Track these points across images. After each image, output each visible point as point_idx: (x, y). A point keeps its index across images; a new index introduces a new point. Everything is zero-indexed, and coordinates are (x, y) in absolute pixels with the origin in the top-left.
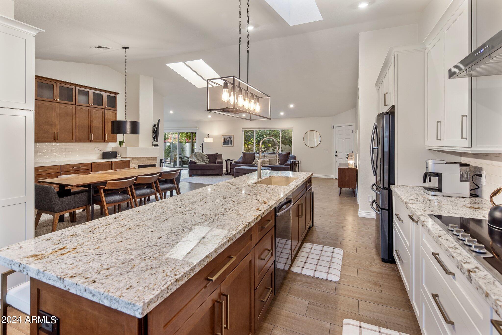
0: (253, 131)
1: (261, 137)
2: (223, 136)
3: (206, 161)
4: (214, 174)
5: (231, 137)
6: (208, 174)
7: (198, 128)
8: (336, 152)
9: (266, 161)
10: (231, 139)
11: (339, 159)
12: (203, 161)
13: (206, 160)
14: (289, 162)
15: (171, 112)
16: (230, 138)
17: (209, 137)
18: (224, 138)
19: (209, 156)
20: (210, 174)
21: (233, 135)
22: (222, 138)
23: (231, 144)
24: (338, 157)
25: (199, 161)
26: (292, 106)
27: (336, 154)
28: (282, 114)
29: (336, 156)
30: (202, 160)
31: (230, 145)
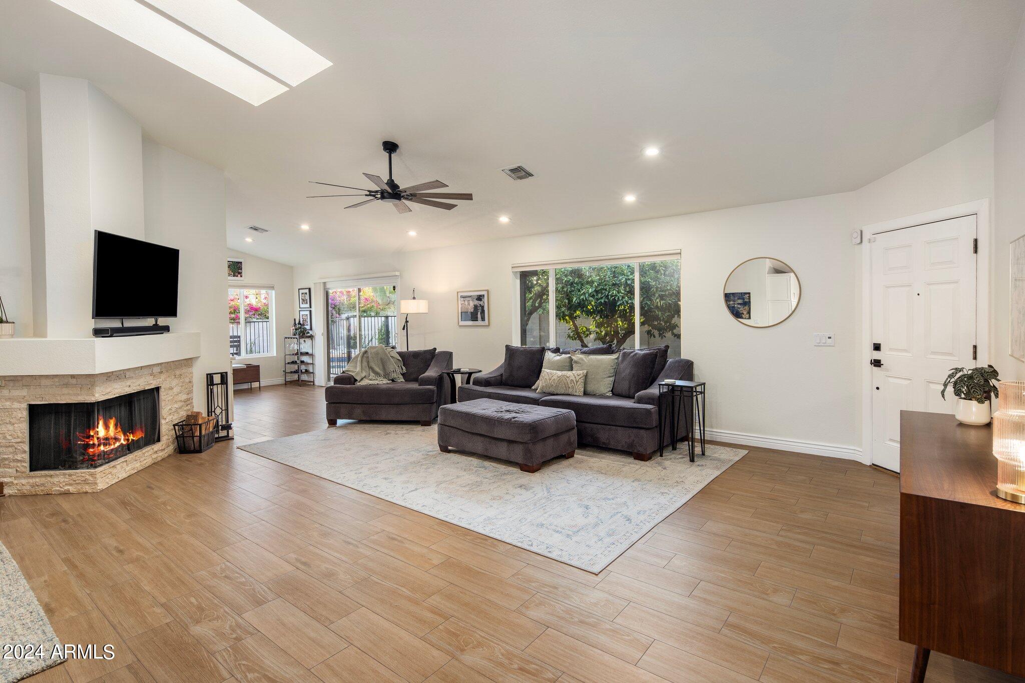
0: (544, 273)
1: (602, 293)
2: (460, 294)
3: (394, 375)
4: (404, 419)
5: (481, 296)
6: (383, 417)
7: (397, 273)
8: (877, 347)
9: (573, 378)
10: (481, 303)
11: (891, 380)
12: (386, 375)
13: (397, 369)
14: (654, 391)
15: (305, 227)
16: (480, 298)
17: (414, 298)
18: (462, 299)
19: (407, 358)
20: (390, 418)
21: (488, 291)
22: (459, 302)
23: (483, 319)
24: (887, 370)
25: (372, 374)
26: (652, 152)
27: (877, 355)
28: (630, 198)
29: (877, 363)
30: (384, 369)
31: (480, 322)
